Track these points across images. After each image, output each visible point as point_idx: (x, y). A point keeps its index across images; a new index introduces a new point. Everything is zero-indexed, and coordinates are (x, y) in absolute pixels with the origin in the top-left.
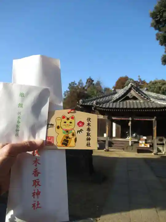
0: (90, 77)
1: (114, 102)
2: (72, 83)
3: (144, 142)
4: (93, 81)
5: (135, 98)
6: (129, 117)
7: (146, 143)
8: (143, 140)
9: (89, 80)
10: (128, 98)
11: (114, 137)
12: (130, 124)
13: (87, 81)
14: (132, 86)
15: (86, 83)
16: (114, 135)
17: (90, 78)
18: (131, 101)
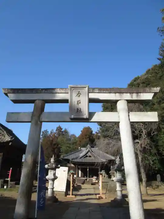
0: (59, 125)
1: (80, 158)
2: (45, 130)
3: (95, 179)
4: (62, 129)
5: (90, 156)
6: (87, 167)
7: (96, 180)
8: (94, 178)
9: (58, 129)
10: (87, 156)
11: (80, 177)
12: (88, 169)
13: (57, 128)
14: (89, 150)
15: (57, 130)
16: (80, 176)
17: (60, 127)
18: (88, 158)
